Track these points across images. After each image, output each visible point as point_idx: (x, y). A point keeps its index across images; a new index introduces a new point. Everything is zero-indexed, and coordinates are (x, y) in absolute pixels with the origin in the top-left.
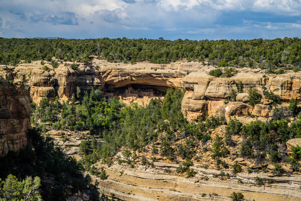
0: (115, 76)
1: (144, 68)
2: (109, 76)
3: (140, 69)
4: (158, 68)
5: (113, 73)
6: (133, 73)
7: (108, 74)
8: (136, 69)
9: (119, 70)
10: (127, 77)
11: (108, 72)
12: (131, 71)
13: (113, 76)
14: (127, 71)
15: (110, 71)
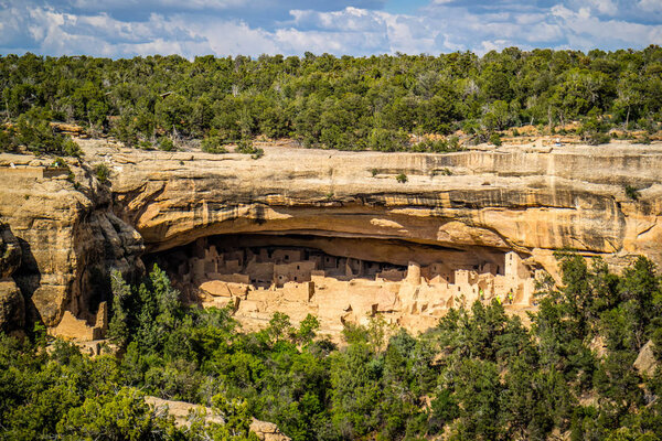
0: (182, 209)
1: (331, 172)
2: (153, 209)
3: (308, 175)
4: (413, 171)
5: (173, 196)
6: (275, 192)
7: (149, 200)
8: (291, 177)
9: (203, 183)
10: (241, 210)
11: (148, 193)
12: (268, 184)
13: (173, 208)
14: (246, 186)
15: (158, 185)
